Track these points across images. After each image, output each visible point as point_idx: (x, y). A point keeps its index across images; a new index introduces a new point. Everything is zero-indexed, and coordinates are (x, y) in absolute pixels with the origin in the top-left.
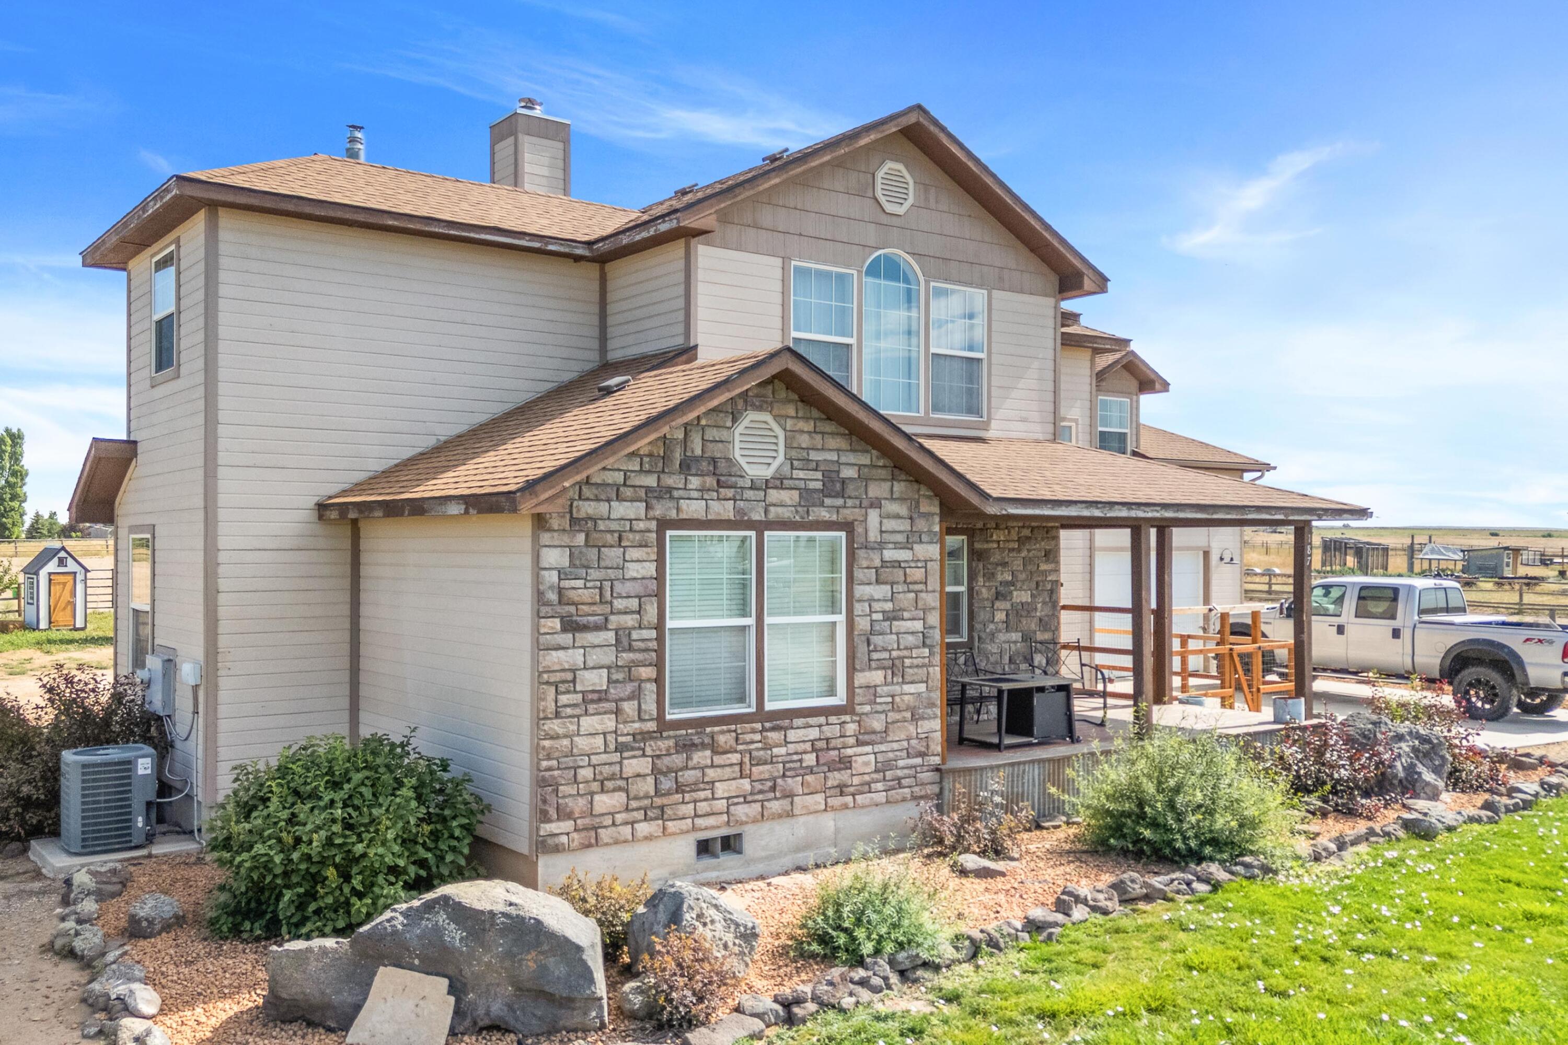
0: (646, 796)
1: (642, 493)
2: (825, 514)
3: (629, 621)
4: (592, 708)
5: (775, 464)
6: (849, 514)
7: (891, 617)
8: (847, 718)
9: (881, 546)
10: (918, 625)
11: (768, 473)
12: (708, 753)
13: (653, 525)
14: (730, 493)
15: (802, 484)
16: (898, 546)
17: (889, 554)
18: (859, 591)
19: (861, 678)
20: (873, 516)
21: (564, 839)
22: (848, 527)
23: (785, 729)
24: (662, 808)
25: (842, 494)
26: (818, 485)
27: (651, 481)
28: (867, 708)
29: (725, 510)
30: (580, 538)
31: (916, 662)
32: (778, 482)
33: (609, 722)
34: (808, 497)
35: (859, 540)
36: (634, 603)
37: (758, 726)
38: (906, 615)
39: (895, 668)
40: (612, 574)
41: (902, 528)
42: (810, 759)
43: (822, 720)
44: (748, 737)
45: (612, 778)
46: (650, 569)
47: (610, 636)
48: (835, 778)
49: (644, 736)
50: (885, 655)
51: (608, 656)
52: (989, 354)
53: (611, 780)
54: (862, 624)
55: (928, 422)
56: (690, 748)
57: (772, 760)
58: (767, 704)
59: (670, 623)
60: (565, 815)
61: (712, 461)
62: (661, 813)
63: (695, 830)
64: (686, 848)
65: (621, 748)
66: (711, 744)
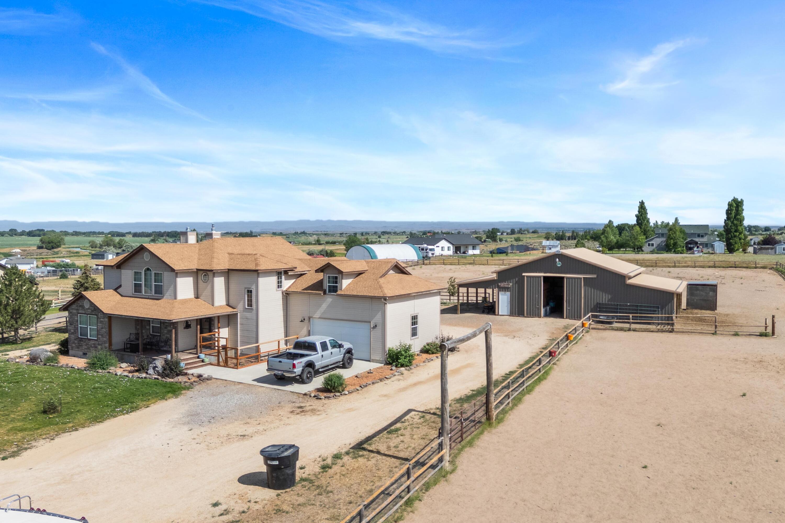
0: (77, 346)
2: (93, 313)
3: (75, 324)
4: (72, 334)
5: (88, 306)
6: (96, 313)
7: (102, 328)
8: (97, 341)
9: (100, 318)
10: (105, 330)
13: (77, 313)
14: (84, 310)
15: (91, 309)
16: (103, 319)
17: (101, 320)
18: (98, 324)
19: (98, 336)
20: (99, 314)
21: (70, 348)
22: (97, 315)
23: (90, 341)
25: (95, 311)
26: (93, 309)
27: (76, 308)
28: (99, 340)
29: (83, 312)
30: (71, 314)
31: (105, 335)
32: (89, 309)
33: (73, 336)
34: (92, 311)
35: (98, 317)
37: (87, 340)
38: (104, 328)
39: (102, 335)
40: (74, 319)
41: (102, 316)
42: (92, 346)
46: (77, 319)
47: (74, 326)
48: (95, 349)
49: (77, 338)
51: (74, 328)
52: (163, 284)
53: (74, 343)
54: (98, 329)
55: (153, 296)
56: (81, 341)
57: (89, 345)
58: (89, 337)
59: (79, 326)
60: (70, 346)
61: (82, 306)
62: (78, 348)
63: (81, 351)
64: (81, 353)
65: (75, 339)
66: (83, 341)
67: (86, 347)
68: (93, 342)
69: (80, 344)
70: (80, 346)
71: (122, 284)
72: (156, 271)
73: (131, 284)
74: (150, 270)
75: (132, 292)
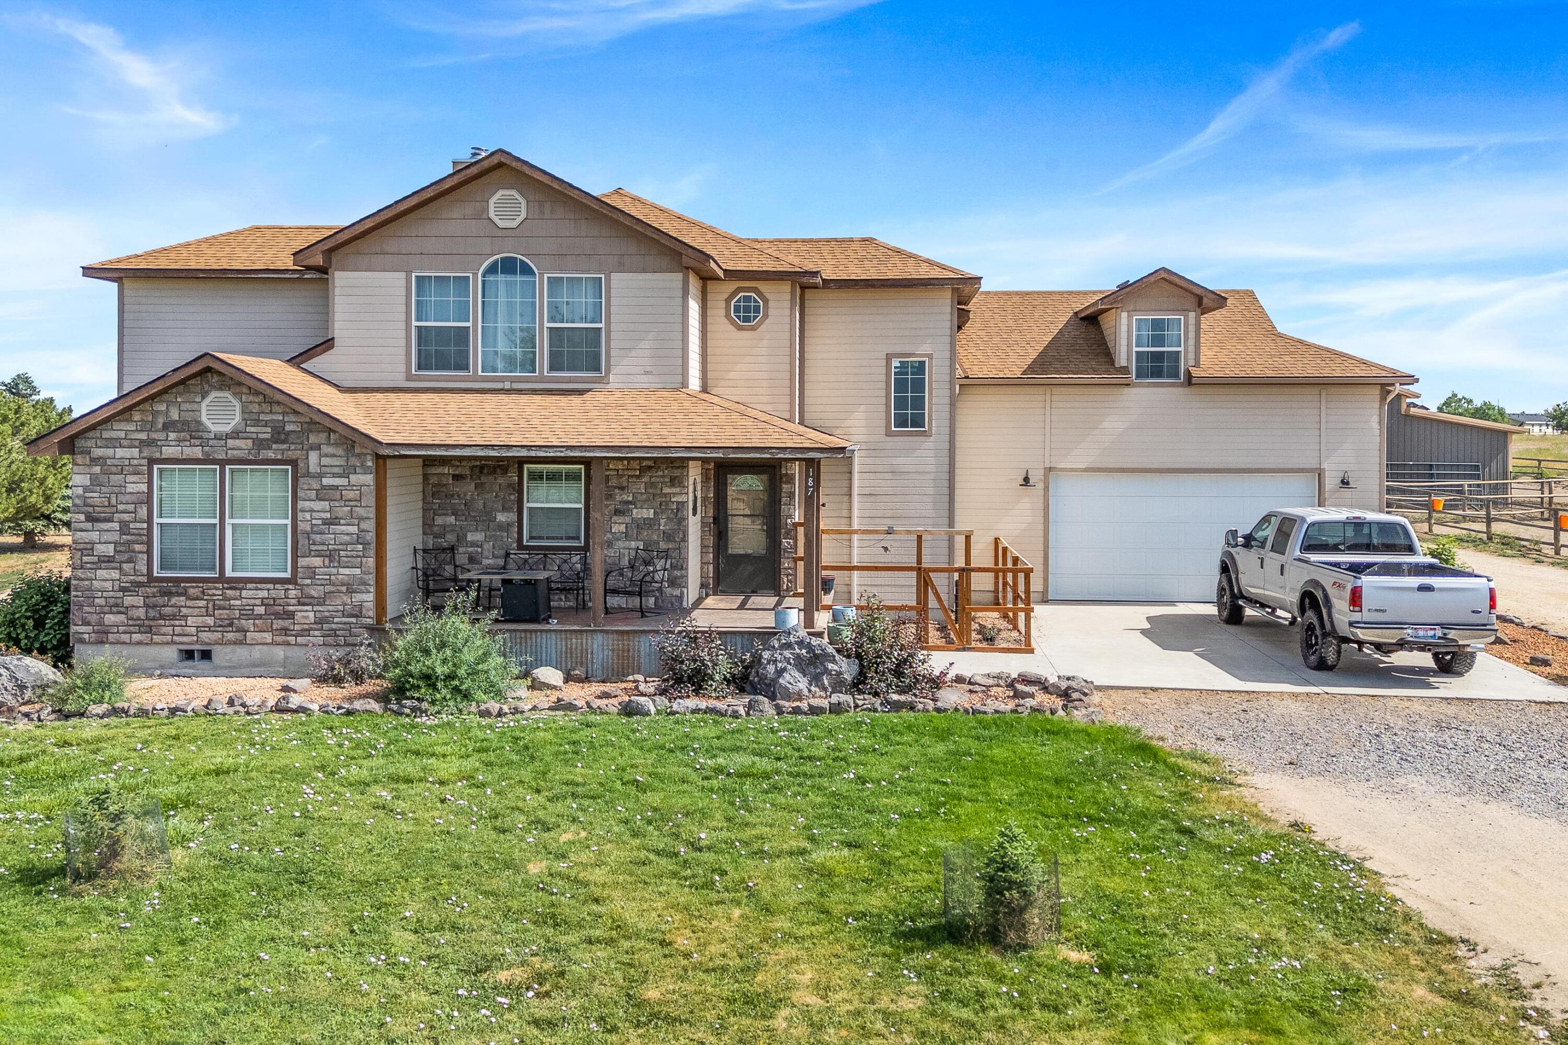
0: (139, 619)
1: (137, 443)
2: (271, 455)
3: (126, 517)
4: (103, 565)
5: (233, 423)
6: (290, 455)
7: (333, 521)
8: (291, 587)
9: (320, 476)
10: (354, 529)
11: (228, 429)
12: (183, 598)
13: (145, 462)
14: (197, 442)
15: (254, 436)
16: (335, 475)
17: (326, 481)
18: (303, 504)
19: (302, 562)
20: (313, 456)
21: (86, 636)
22: (294, 463)
23: (241, 589)
24: (150, 627)
25: (286, 442)
26: (268, 436)
27: (143, 436)
28: (309, 581)
29: (197, 452)
30: (97, 469)
31: (349, 554)
32: (236, 434)
33: (115, 574)
34: (260, 444)
35: (300, 473)
36: (131, 507)
37: (220, 586)
38: (342, 522)
39: (331, 556)
40: (116, 490)
41: (338, 464)
42: (261, 610)
43: (271, 586)
44: (210, 592)
45: (116, 605)
46: (144, 488)
47: (116, 526)
48: (278, 624)
49: (140, 584)
50: (325, 548)
51: (115, 537)
52: (608, 323)
53: (116, 607)
54: (303, 526)
55: (542, 379)
56: (170, 594)
57: (230, 608)
58: (229, 573)
59: (156, 520)
60: (86, 623)
61: (185, 423)
62: (149, 630)
63: (173, 642)
64: (171, 653)
65: (123, 589)
66: (185, 594)
67: (210, 621)
68: (265, 594)
69: (167, 610)
70: (162, 617)
71: (337, 334)
72: (562, 270)
73: (403, 334)
74: (527, 270)
75: (402, 367)
